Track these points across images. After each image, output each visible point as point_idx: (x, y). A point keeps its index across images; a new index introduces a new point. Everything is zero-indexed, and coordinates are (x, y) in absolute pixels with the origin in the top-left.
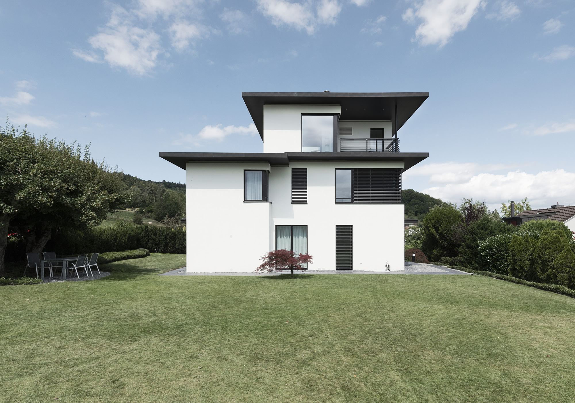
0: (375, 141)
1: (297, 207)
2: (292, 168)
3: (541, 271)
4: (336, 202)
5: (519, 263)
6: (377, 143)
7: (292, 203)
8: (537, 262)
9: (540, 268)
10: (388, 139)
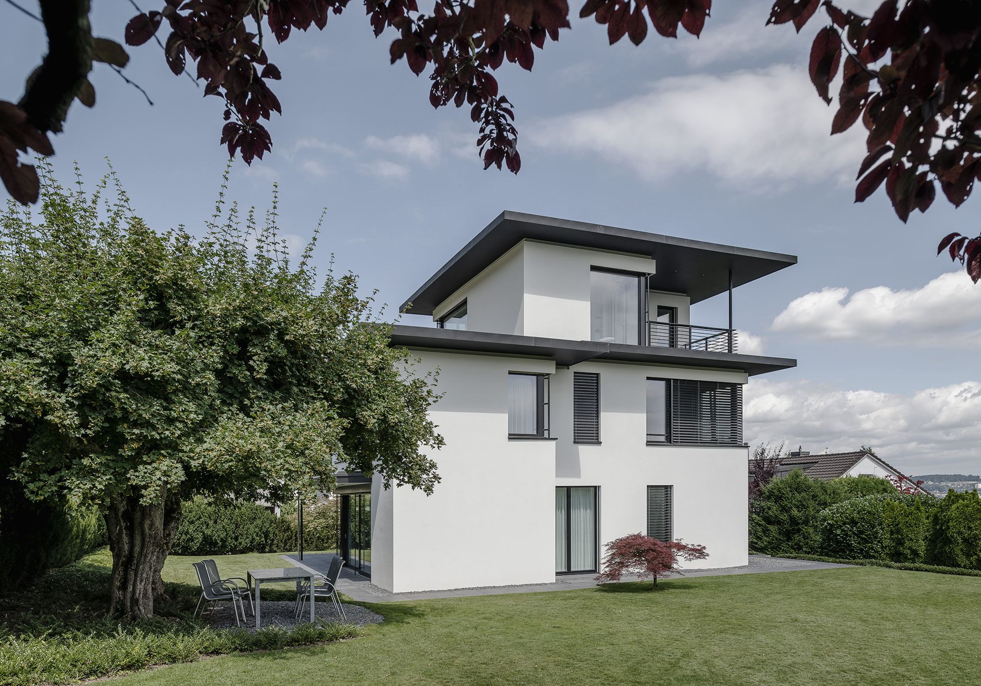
0: (688, 330)
1: (585, 451)
2: (575, 373)
3: (963, 554)
4: (647, 442)
5: (907, 544)
6: (690, 333)
7: (575, 442)
8: (956, 541)
9: (962, 550)
10: (706, 328)
